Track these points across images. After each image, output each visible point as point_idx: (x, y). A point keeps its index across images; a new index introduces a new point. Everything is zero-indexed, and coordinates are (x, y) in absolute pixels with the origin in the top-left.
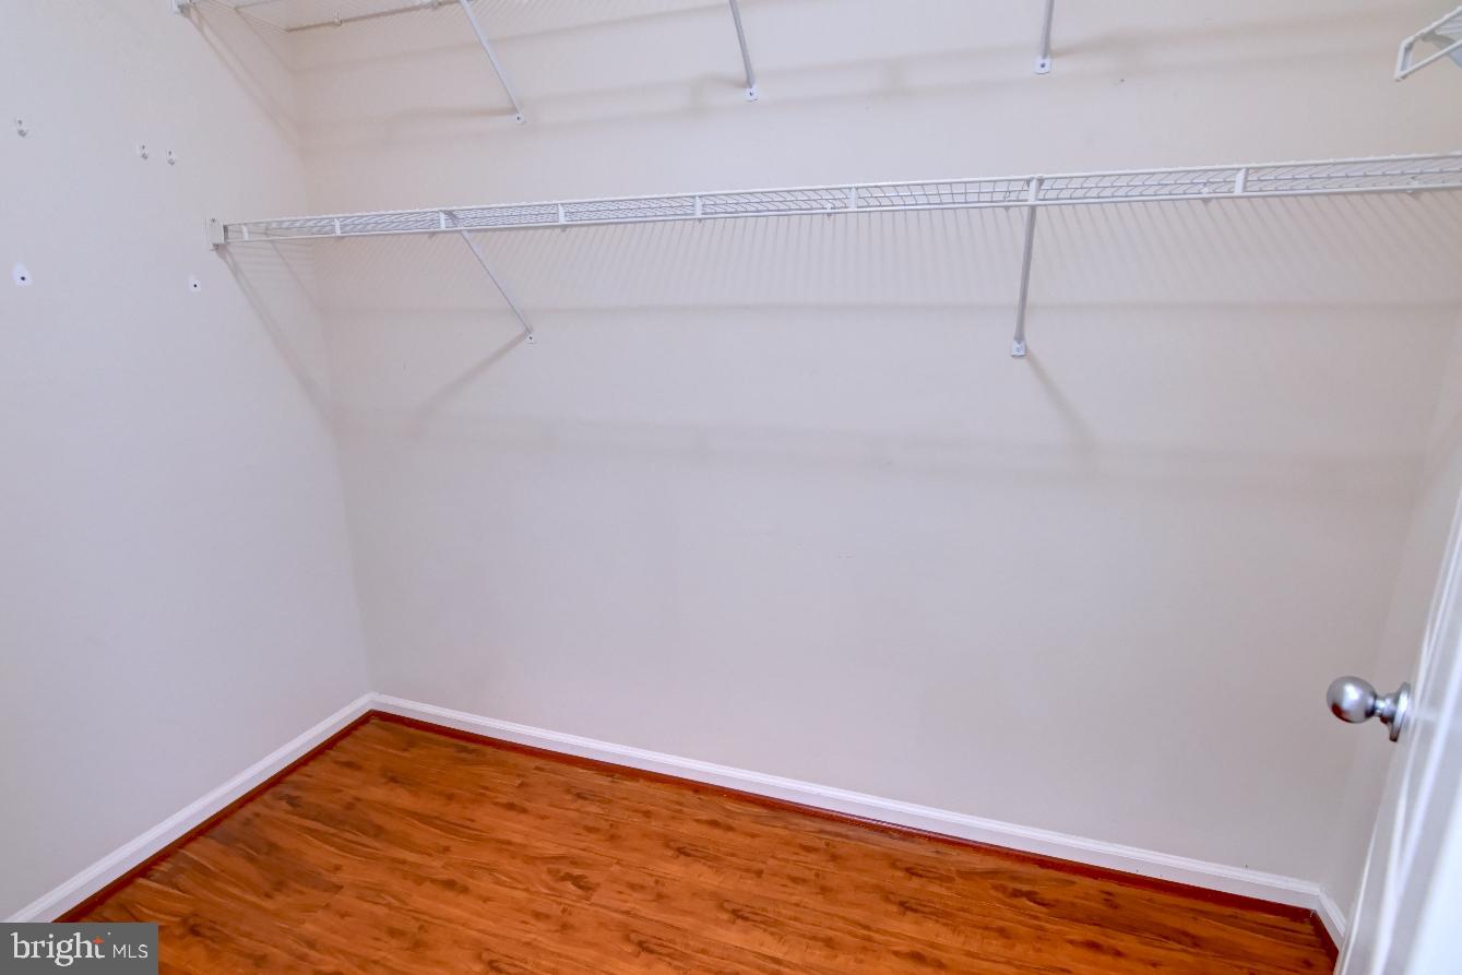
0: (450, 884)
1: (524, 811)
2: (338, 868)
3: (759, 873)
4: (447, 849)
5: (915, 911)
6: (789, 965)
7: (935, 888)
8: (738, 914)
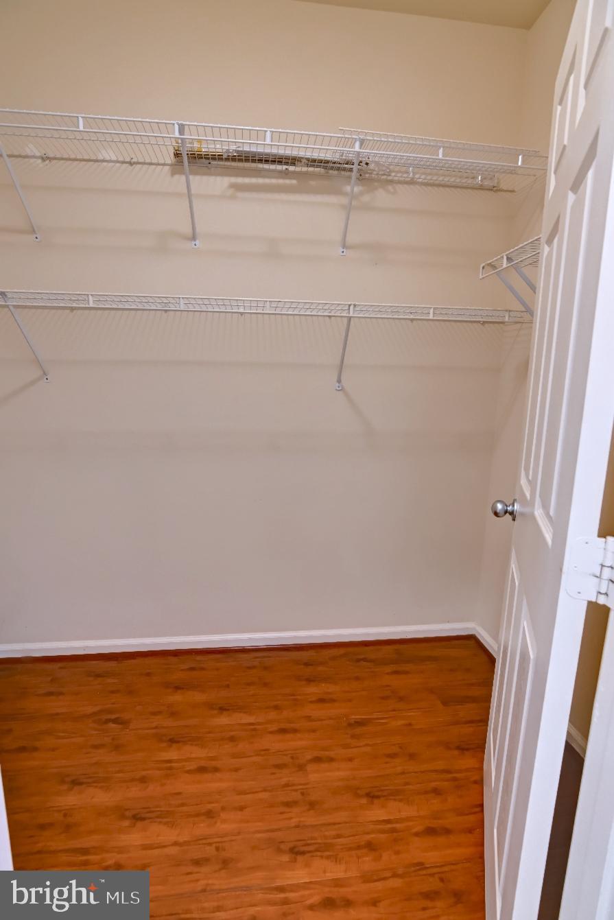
4: (10, 730)
5: (314, 681)
6: (259, 724)
7: (320, 668)
8: (222, 709)
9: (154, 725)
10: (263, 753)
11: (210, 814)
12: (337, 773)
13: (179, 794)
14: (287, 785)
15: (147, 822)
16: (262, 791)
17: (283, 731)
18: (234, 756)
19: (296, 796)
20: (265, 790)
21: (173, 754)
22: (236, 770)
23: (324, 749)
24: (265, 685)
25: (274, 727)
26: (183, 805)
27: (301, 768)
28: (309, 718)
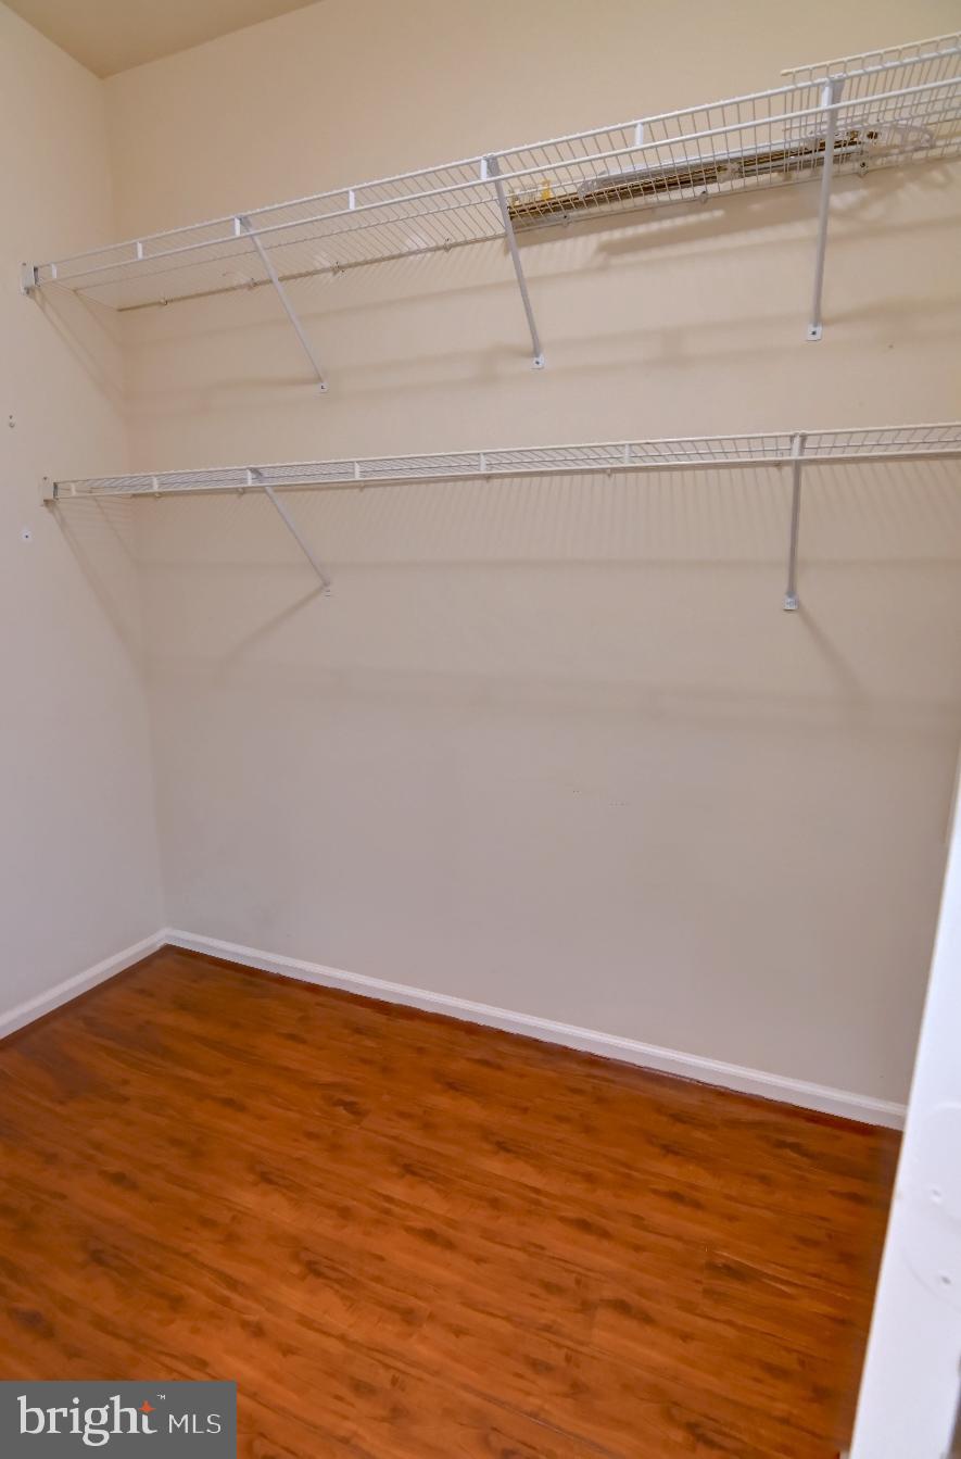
0: (229, 1102)
1: (303, 1042)
2: (125, 1082)
3: (525, 1110)
4: (228, 1072)
5: (676, 1153)
6: (547, 1195)
7: (698, 1134)
8: (502, 1147)
9: (394, 1132)
10: (533, 1249)
11: (409, 1317)
12: (648, 1352)
13: (381, 1259)
14: (547, 1328)
15: (321, 1281)
16: (503, 1318)
17: (584, 1225)
18: (488, 1235)
19: (556, 1357)
20: (508, 1318)
21: (398, 1189)
22: (479, 1260)
23: (641, 1292)
24: (588, 1130)
25: (571, 1212)
26: (378, 1279)
27: (586, 1307)
28: (638, 1220)
